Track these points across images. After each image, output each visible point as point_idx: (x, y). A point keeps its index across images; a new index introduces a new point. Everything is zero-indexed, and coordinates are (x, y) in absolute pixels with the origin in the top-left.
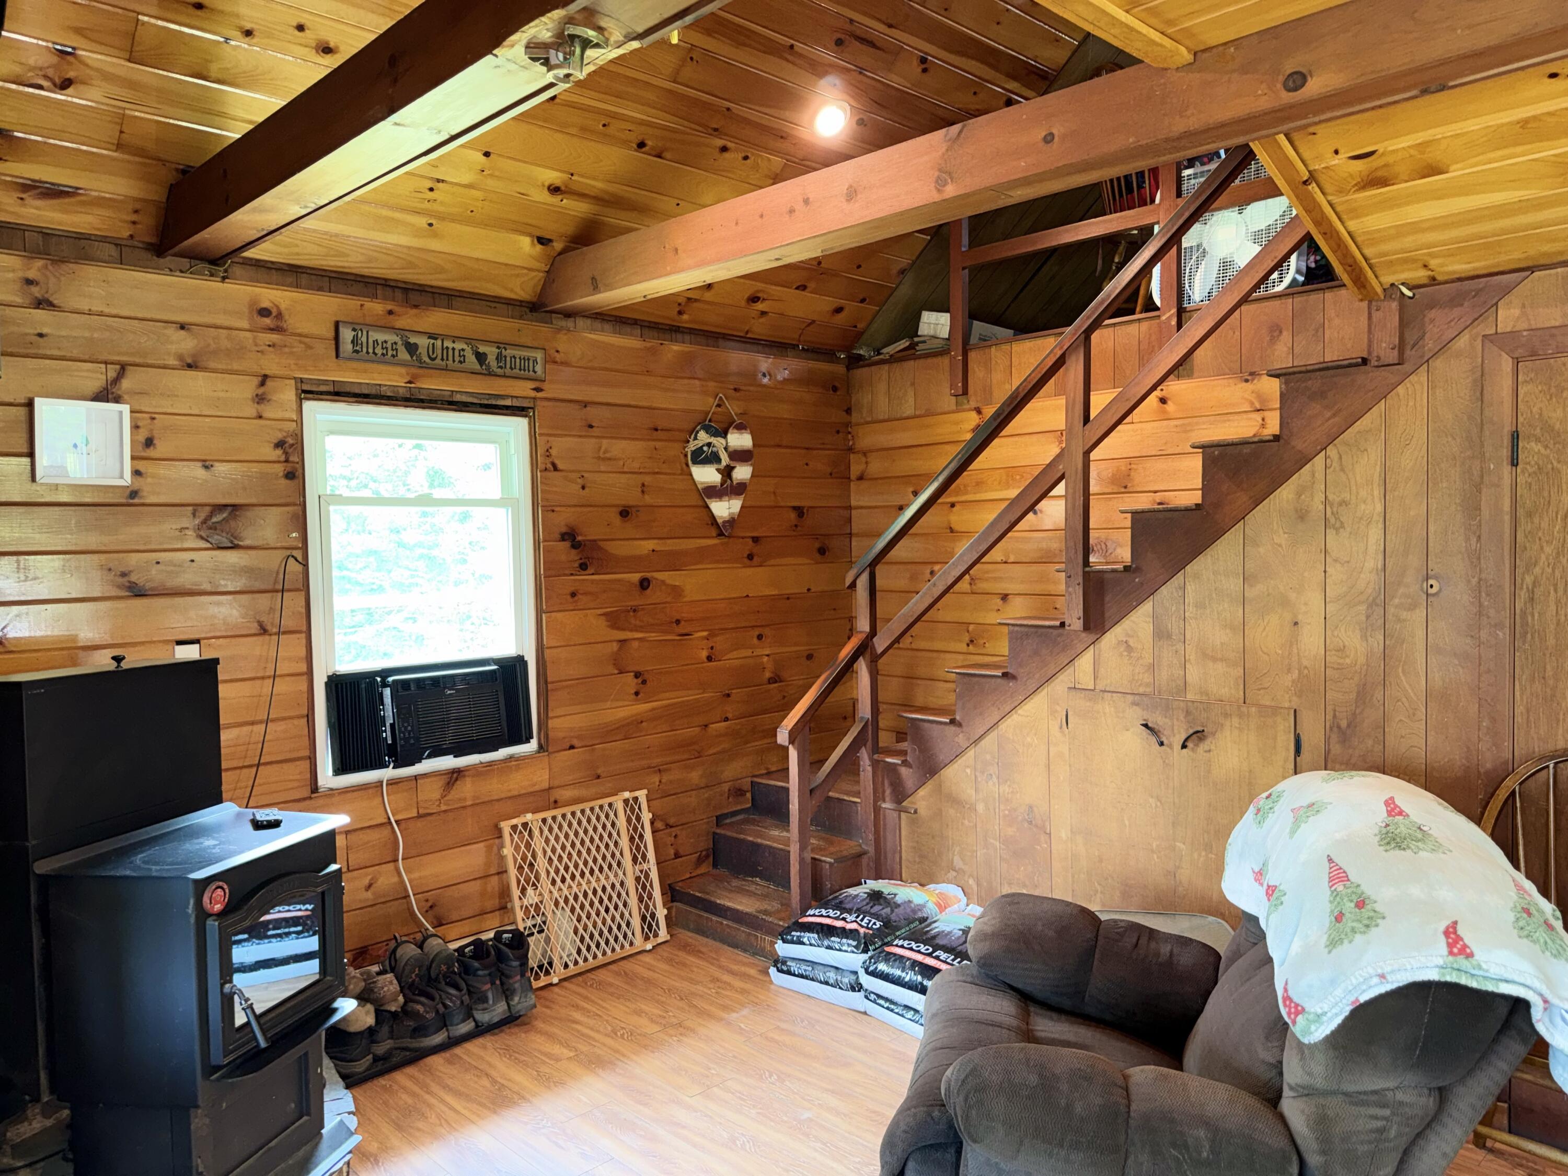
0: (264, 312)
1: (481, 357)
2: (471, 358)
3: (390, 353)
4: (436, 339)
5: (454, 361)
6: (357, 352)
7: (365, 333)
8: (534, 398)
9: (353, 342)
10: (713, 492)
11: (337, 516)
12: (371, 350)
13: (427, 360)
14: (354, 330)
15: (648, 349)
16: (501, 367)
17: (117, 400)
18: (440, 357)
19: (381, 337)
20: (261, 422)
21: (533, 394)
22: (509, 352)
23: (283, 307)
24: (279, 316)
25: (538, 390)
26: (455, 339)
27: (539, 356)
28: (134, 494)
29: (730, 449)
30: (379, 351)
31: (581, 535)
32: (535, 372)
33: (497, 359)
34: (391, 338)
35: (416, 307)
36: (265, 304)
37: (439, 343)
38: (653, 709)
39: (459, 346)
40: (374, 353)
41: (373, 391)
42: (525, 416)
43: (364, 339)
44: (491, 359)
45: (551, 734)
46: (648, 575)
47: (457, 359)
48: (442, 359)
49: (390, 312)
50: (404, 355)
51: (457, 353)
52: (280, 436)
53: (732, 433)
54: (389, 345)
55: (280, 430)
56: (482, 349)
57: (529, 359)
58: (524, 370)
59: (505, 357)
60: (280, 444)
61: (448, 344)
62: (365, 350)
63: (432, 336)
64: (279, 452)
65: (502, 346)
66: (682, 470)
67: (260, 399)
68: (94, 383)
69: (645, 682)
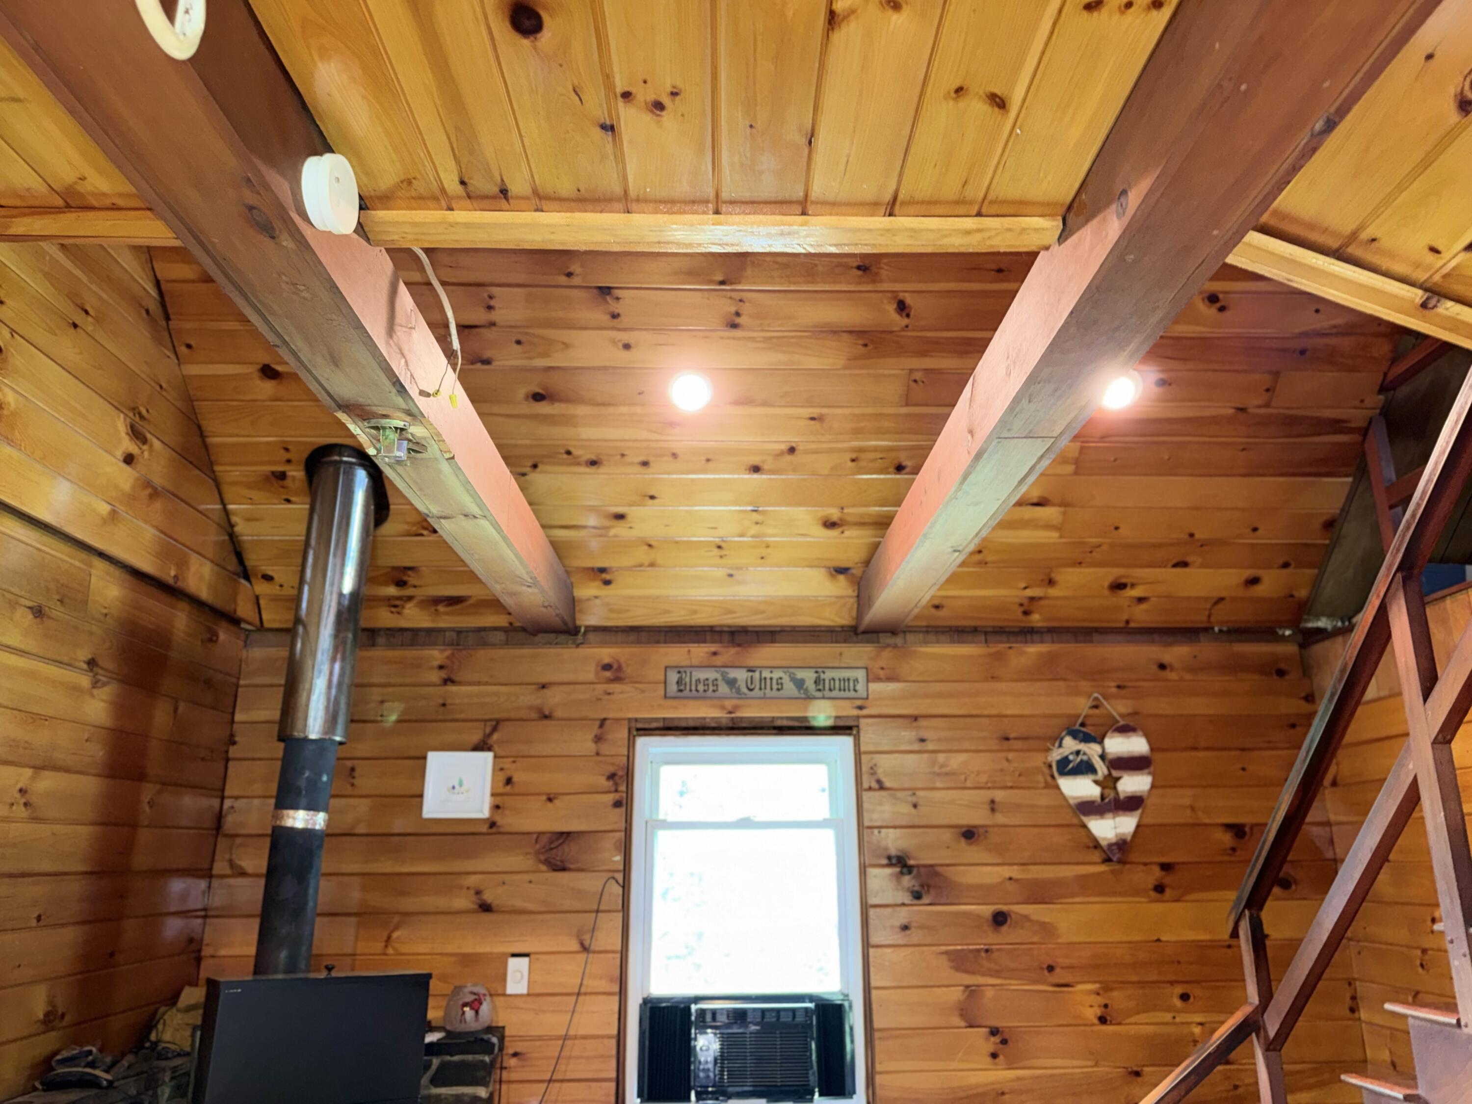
0: (607, 667)
1: (800, 684)
2: (789, 688)
3: (711, 688)
4: (754, 671)
5: (772, 689)
6: (681, 691)
7: (688, 674)
8: (858, 717)
9: (678, 683)
10: (1088, 808)
11: (663, 840)
12: (693, 688)
13: (745, 690)
14: (679, 672)
15: (991, 655)
16: (819, 690)
17: (489, 749)
18: (758, 687)
19: (702, 675)
20: (599, 758)
21: (856, 712)
22: (828, 675)
23: (622, 661)
24: (620, 668)
25: (860, 708)
26: (772, 668)
27: (861, 675)
28: (493, 824)
29: (1110, 757)
30: (701, 687)
31: (914, 859)
32: (855, 691)
33: (815, 682)
34: (711, 675)
35: (739, 645)
36: (607, 660)
37: (757, 675)
38: (1019, 1079)
39: (776, 674)
40: (697, 691)
41: (697, 724)
42: (850, 734)
43: (688, 680)
44: (810, 684)
45: (879, 1092)
46: (1004, 908)
47: (775, 686)
48: (760, 689)
49: (715, 654)
50: (724, 689)
51: (774, 682)
52: (612, 769)
53: (1111, 737)
54: (710, 682)
55: (613, 764)
56: (800, 674)
57: (849, 680)
58: (844, 690)
59: (824, 680)
60: (612, 777)
61: (766, 674)
62: (688, 688)
63: (751, 670)
64: (611, 783)
65: (820, 670)
66: (1046, 782)
67: (598, 739)
68: (476, 737)
69: (1004, 1042)
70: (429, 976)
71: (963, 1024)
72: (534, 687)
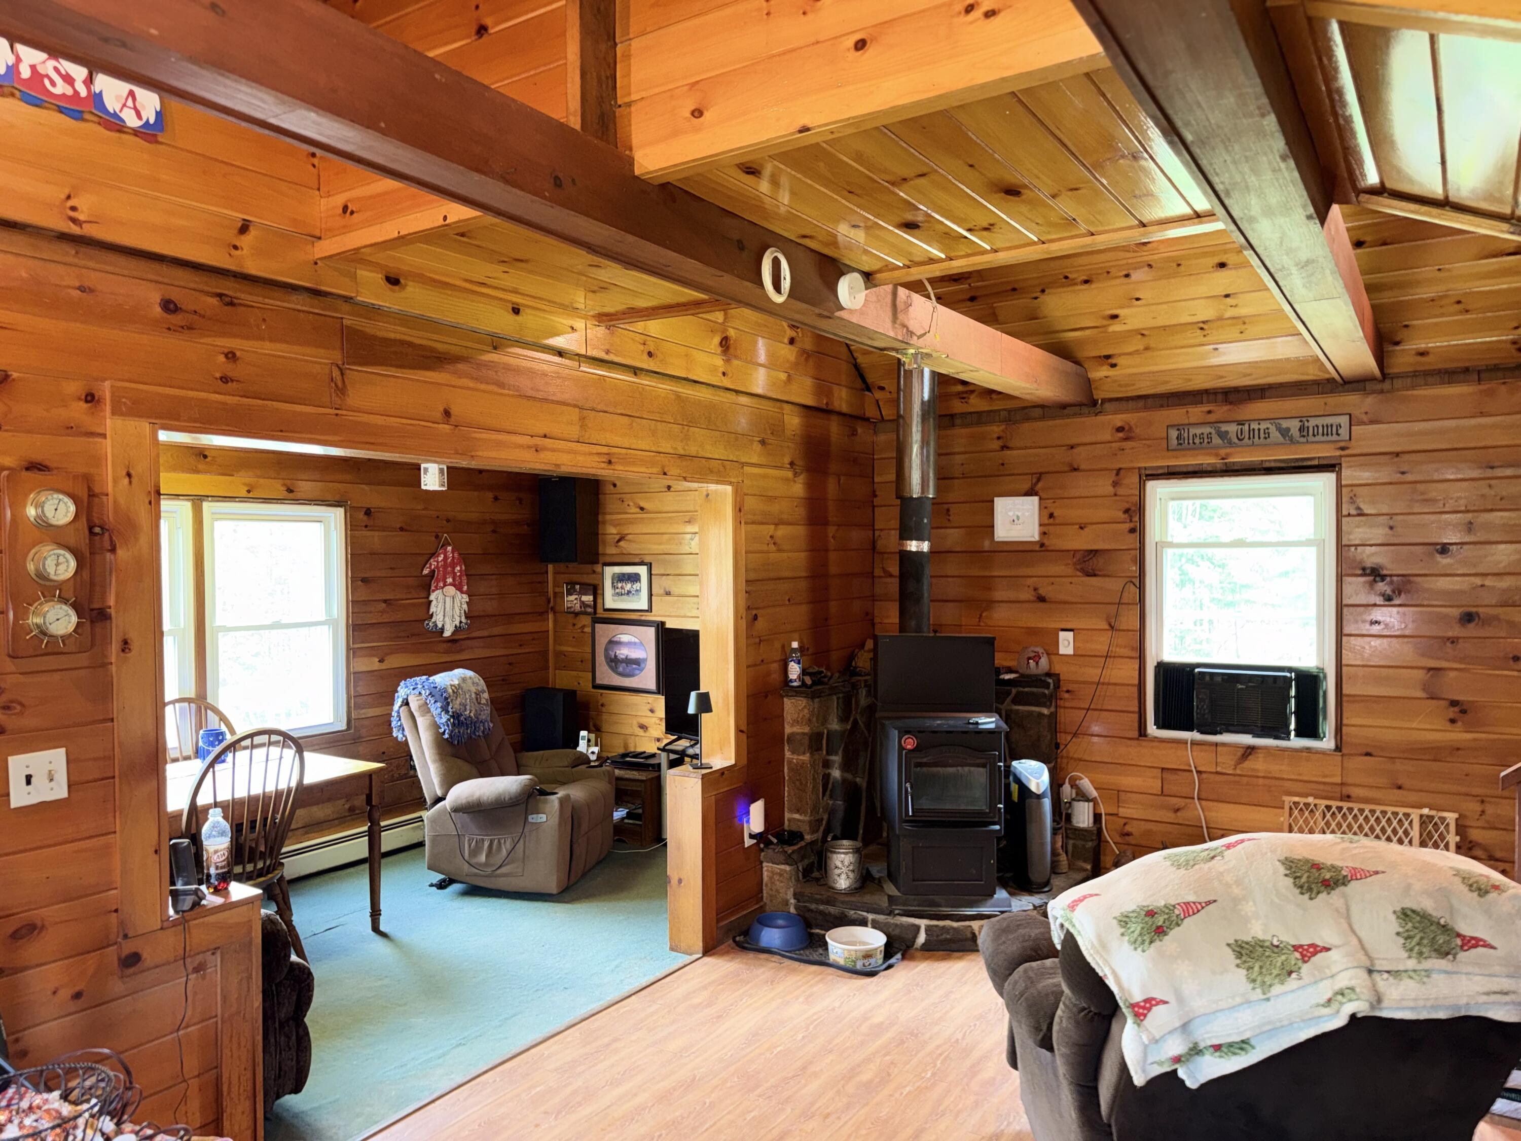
0: (1120, 429)
1: (1285, 432)
2: (1275, 435)
3: (1206, 441)
4: (1243, 424)
5: (1259, 438)
6: (1181, 444)
7: (1186, 431)
8: (1341, 456)
9: (1177, 438)
11: (1169, 555)
12: (1191, 441)
13: (1236, 440)
14: (1178, 430)
15: (1481, 392)
16: (1304, 436)
17: (1036, 494)
18: (1247, 436)
19: (1198, 431)
20: (1118, 498)
21: (1338, 453)
22: (1313, 422)
23: (1132, 424)
24: (1131, 428)
25: (1343, 449)
26: (1259, 421)
27: (1344, 420)
28: (1042, 545)
30: (1197, 441)
31: (1387, 569)
32: (1338, 434)
33: (1300, 430)
34: (1206, 430)
35: (1231, 403)
36: (1119, 424)
37: (1246, 427)
39: (1263, 426)
40: (1194, 443)
41: (1197, 469)
42: (1333, 471)
43: (1186, 435)
44: (1295, 432)
45: (1344, 738)
46: (1474, 610)
47: (1262, 435)
48: (1249, 438)
49: (1209, 412)
50: (1216, 440)
51: (1262, 432)
52: (1127, 506)
54: (1205, 436)
55: (1127, 502)
56: (1285, 424)
57: (1332, 426)
58: (1327, 434)
59: (1308, 428)
60: (1127, 511)
61: (1254, 426)
62: (1186, 442)
63: (1241, 423)
64: (1127, 515)
65: (1304, 419)
67: (1115, 484)
68: (1026, 486)
69: (1464, 712)
70: (994, 638)
71: (1424, 695)
72: (1065, 448)
